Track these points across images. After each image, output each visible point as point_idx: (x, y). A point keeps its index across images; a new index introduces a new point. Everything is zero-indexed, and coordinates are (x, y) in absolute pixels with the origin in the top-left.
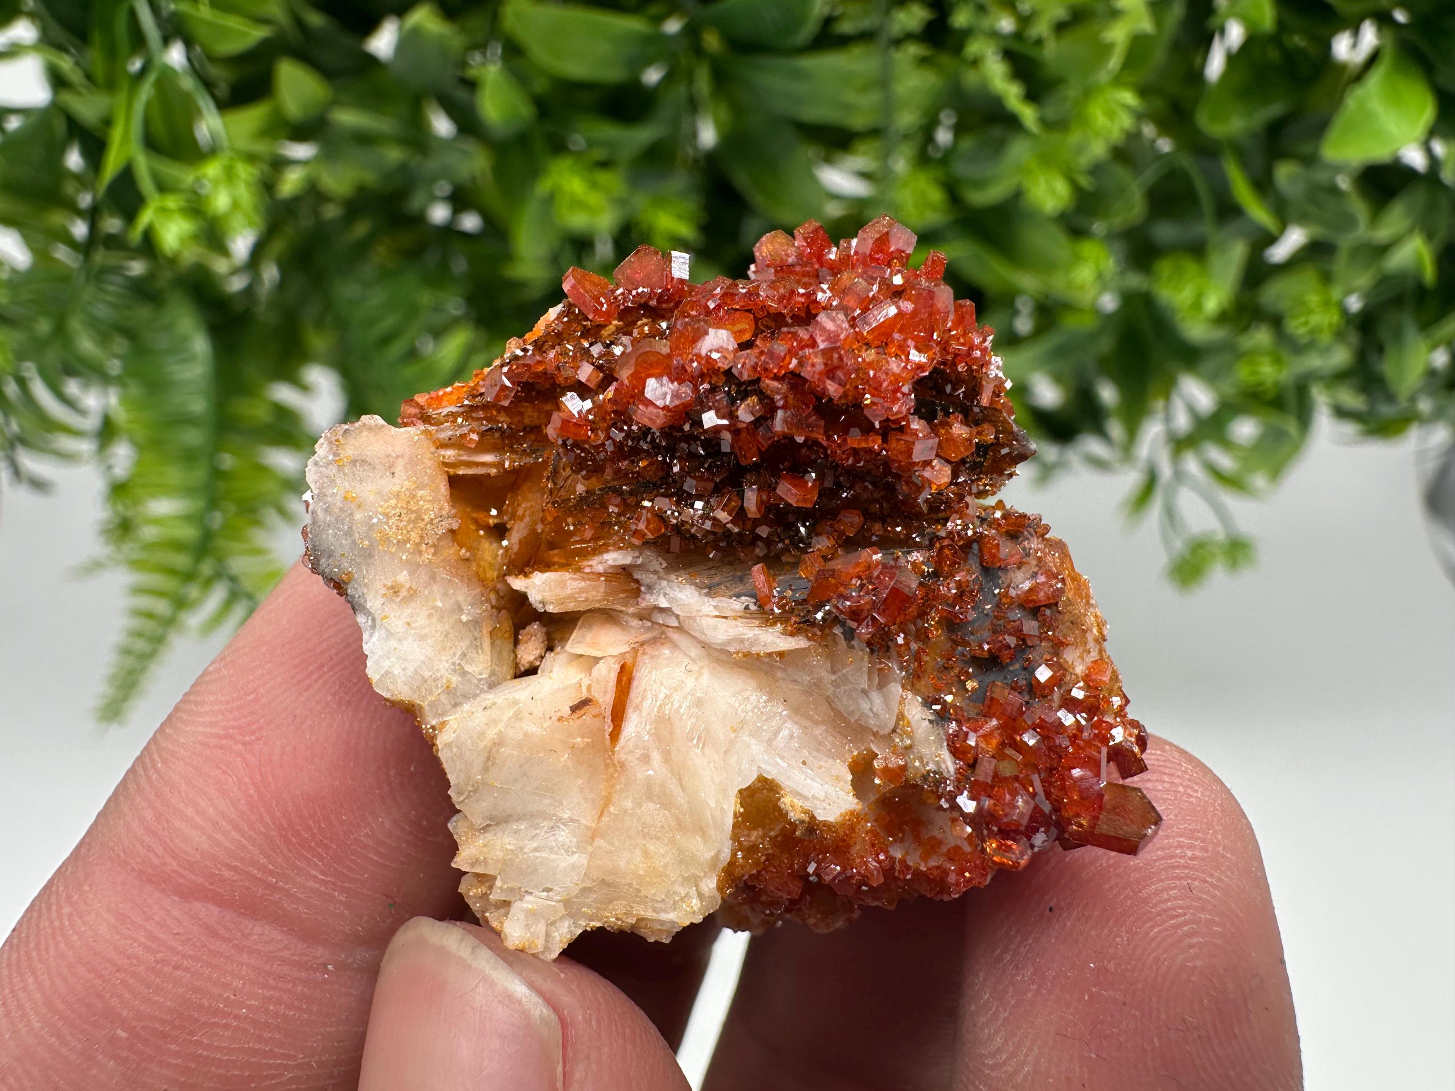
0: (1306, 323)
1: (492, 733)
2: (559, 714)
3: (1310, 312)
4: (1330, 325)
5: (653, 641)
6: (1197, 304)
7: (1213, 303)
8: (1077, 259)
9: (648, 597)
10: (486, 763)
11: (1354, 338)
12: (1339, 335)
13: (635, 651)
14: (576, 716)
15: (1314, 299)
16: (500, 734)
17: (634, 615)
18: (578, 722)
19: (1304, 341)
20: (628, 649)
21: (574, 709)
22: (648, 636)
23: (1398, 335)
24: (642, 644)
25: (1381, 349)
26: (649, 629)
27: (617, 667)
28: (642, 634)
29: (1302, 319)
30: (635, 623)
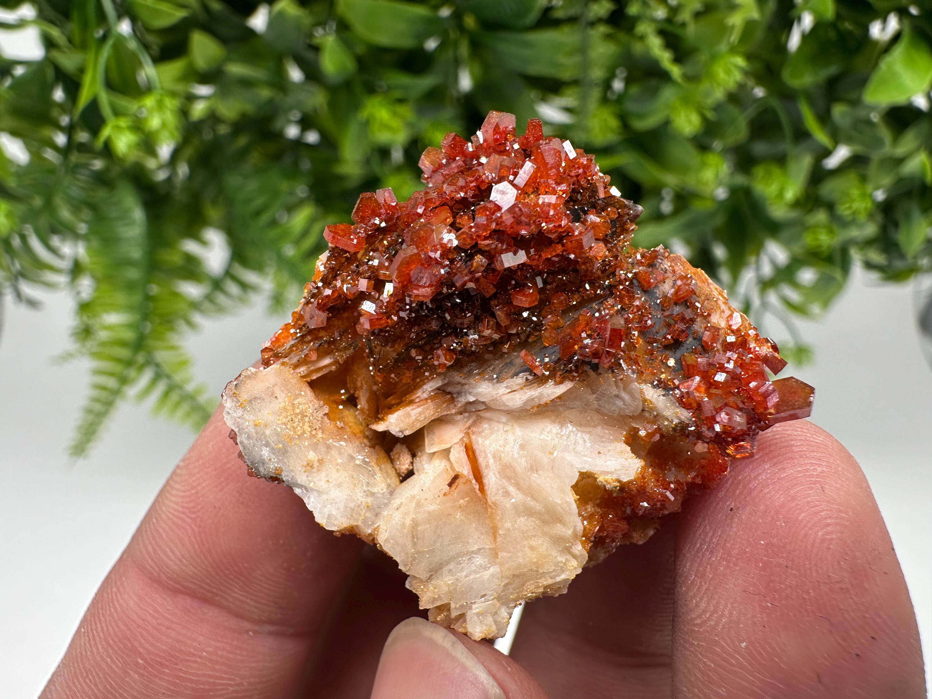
0: (850, 208)
1: (408, 522)
2: (443, 492)
3: (853, 201)
4: (866, 209)
5: (474, 424)
6: (780, 195)
7: (790, 194)
8: (704, 165)
9: (460, 399)
10: (413, 541)
11: (879, 218)
12: (871, 216)
13: (467, 434)
14: (453, 488)
15: (855, 192)
16: (413, 520)
17: (456, 414)
18: (456, 491)
19: (850, 218)
20: (463, 435)
21: (450, 485)
22: (470, 422)
23: (908, 217)
24: (469, 428)
25: (896, 225)
26: (468, 418)
27: (463, 449)
28: (467, 422)
29: (847, 205)
30: (459, 417)
